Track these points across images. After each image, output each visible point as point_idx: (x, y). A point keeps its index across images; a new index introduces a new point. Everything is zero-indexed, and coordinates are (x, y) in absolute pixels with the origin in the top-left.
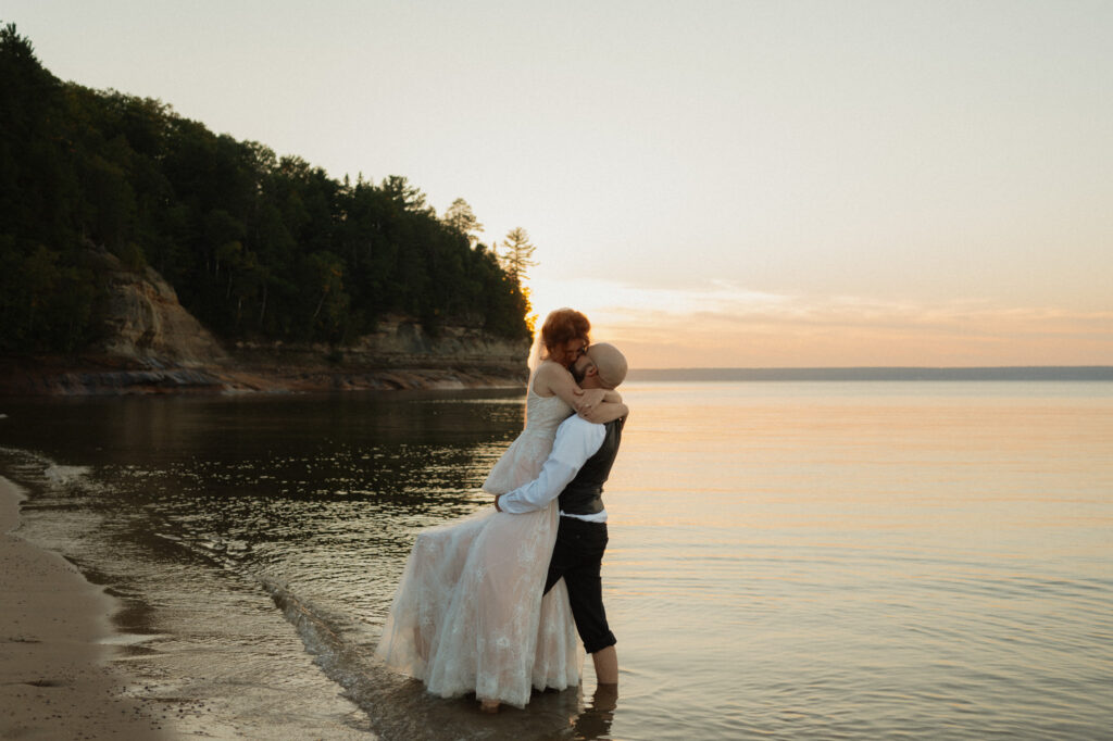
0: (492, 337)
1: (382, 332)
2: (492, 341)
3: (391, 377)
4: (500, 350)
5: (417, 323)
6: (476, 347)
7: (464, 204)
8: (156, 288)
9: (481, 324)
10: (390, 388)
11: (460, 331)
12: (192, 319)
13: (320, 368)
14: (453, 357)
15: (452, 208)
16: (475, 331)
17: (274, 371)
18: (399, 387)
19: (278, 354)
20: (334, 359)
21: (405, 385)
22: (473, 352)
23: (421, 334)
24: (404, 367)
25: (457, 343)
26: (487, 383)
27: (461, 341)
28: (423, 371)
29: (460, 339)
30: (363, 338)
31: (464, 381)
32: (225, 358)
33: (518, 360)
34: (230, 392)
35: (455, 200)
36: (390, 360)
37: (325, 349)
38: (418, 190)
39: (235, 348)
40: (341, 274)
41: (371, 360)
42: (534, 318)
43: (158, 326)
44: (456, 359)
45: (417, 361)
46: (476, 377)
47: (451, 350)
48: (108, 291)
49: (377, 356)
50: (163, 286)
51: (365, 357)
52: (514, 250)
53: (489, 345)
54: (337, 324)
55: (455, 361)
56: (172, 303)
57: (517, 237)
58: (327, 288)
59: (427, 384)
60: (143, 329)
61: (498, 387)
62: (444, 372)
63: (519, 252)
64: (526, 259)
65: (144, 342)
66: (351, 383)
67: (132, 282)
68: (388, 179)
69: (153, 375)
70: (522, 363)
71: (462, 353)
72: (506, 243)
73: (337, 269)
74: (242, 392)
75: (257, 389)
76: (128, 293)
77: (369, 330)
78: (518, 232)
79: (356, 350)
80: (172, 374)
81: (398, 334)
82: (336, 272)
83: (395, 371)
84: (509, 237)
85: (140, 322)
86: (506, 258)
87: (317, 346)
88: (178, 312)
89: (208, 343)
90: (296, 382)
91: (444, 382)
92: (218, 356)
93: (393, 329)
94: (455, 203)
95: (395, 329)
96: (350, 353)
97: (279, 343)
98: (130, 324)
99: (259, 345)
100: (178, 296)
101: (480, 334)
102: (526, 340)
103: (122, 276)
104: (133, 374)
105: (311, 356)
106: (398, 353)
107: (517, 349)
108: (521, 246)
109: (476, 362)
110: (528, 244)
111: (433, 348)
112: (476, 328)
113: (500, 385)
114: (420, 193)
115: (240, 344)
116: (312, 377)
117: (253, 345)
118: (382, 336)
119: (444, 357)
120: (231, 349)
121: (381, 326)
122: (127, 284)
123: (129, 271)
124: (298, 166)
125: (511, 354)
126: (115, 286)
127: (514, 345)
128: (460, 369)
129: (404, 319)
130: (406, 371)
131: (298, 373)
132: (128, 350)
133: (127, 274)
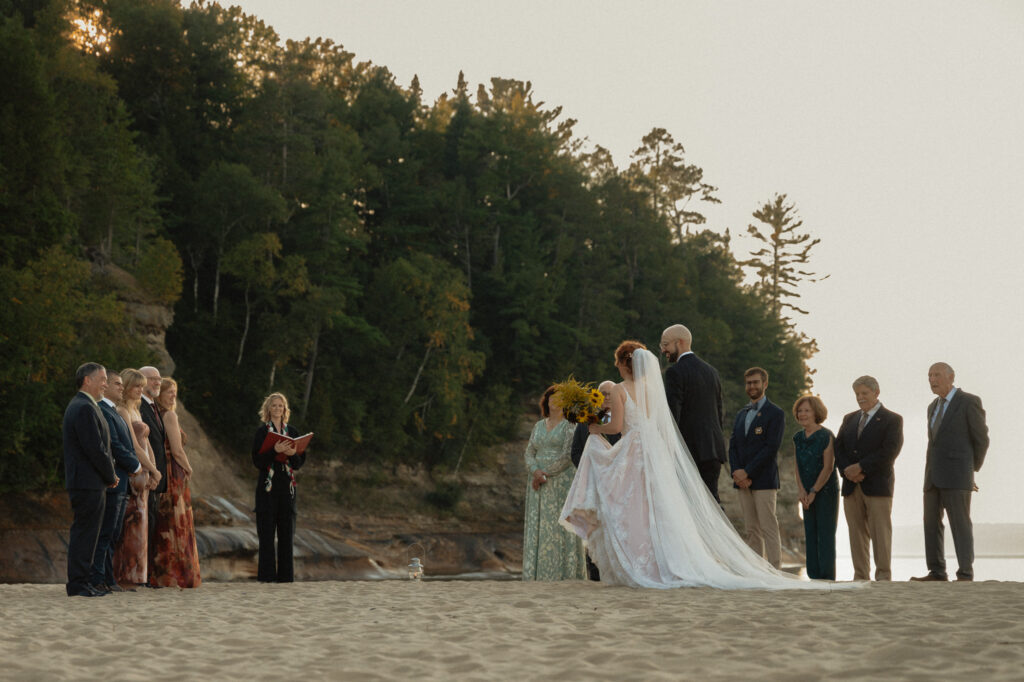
7: (669, 140)
15: (639, 151)
30: (493, 452)
35: (647, 132)
37: (416, 476)
38: (558, 111)
40: (467, 307)
41: (505, 503)
52: (768, 245)
54: (453, 422)
57: (774, 214)
58: (438, 337)
63: (780, 251)
64: (798, 267)
68: (489, 87)
72: (752, 229)
73: (457, 295)
77: (505, 433)
78: (779, 202)
82: (459, 302)
84: (758, 215)
86: (752, 263)
87: (404, 470)
94: (646, 139)
96: (466, 485)
97: (334, 464)
105: (394, 493)
108: (782, 236)
110: (798, 232)
114: (562, 118)
116: (418, 542)
122: (156, 333)
124: (326, 62)
133: (156, 310)
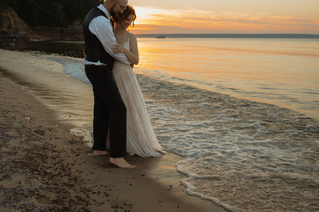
3: (77, 36)
8: (11, 12)
10: (77, 39)
12: (22, 21)
13: (58, 34)
17: (45, 35)
18: (79, 39)
19: (46, 30)
20: (62, 32)
21: (81, 38)
32: (32, 31)
34: (31, 40)
36: (78, 32)
37: (59, 29)
39: (35, 28)
43: (12, 23)
49: (74, 31)
50: (13, 12)
51: (70, 31)
56: (16, 17)
60: (9, 24)
65: (9, 27)
66: (66, 38)
67: (4, 12)
69: (12, 36)
74: (35, 40)
75: (39, 39)
76: (3, 15)
77: (71, 23)
79: (68, 29)
80: (17, 36)
81: (79, 25)
83: (78, 34)
85: (7, 22)
87: (57, 28)
88: (18, 19)
89: (27, 27)
92: (30, 31)
96: (66, 30)
98: (5, 23)
99: (41, 28)
100: (18, 15)
104: (7, 35)
105: (55, 31)
106: (80, 30)
116: (56, 36)
117: (39, 28)
118: (75, 25)
120: (33, 29)
121: (75, 23)
123: (3, 9)
129: (80, 21)
130: (81, 35)
131: (52, 35)
132: (5, 29)
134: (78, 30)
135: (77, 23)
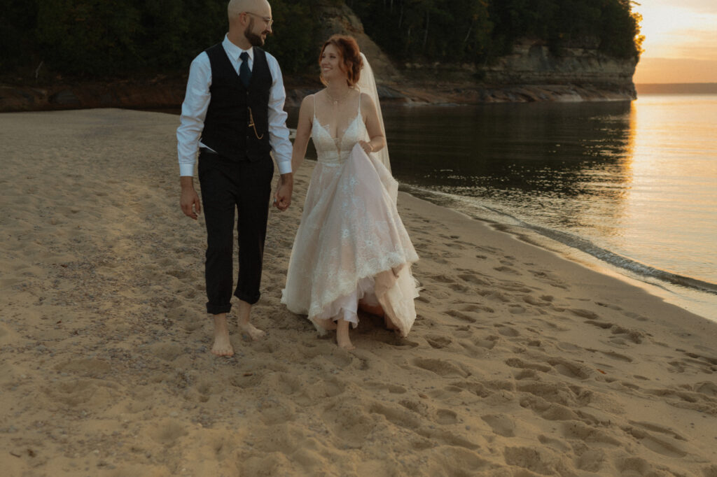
0: (605, 57)
1: (517, 53)
2: (605, 61)
3: (524, 91)
4: (611, 68)
5: (544, 45)
6: (591, 64)
8: (349, 20)
9: (597, 45)
10: (524, 101)
11: (579, 52)
12: (373, 44)
13: (468, 84)
14: (573, 73)
16: (592, 52)
17: (435, 87)
18: (530, 100)
19: (436, 72)
20: (479, 77)
21: (536, 98)
22: (589, 70)
23: (547, 55)
24: (534, 83)
25: (576, 62)
26: (601, 97)
27: (580, 61)
28: (549, 87)
29: (579, 59)
30: (502, 59)
31: (582, 95)
32: (397, 76)
33: (625, 77)
34: (410, 104)
36: (522, 77)
37: (471, 68)
39: (406, 68)
40: (487, 5)
41: (506, 77)
42: (641, 39)
44: (575, 76)
45: (542, 78)
46: (591, 91)
47: (571, 68)
48: (320, 22)
49: (511, 74)
50: (354, 18)
51: (502, 74)
53: (602, 64)
54: (482, 47)
55: (574, 78)
56: (360, 33)
58: (476, 17)
59: (553, 97)
61: (609, 100)
62: (567, 87)
66: (493, 96)
67: (336, 15)
70: (628, 78)
71: (580, 70)
73: (484, 1)
74: (419, 104)
75: (427, 102)
76: (334, 24)
77: (507, 52)
79: (495, 69)
81: (530, 55)
82: (483, 3)
83: (527, 86)
87: (466, 66)
88: (364, 39)
89: (386, 64)
90: (452, 96)
91: (566, 96)
92: (393, 75)
93: (525, 51)
95: (527, 51)
96: (491, 71)
97: (437, 63)
99: (422, 66)
100: (364, 27)
101: (595, 54)
102: (633, 59)
103: (330, 10)
105: (461, 74)
106: (529, 71)
107: (625, 66)
109: (590, 79)
111: (557, 67)
112: (593, 48)
113: (610, 98)
115: (408, 65)
116: (463, 91)
117: (418, 66)
118: (517, 57)
119: (565, 74)
120: (402, 69)
121: (516, 49)
122: (333, 17)
123: (334, 7)
125: (620, 71)
126: (325, 19)
127: (623, 64)
128: (578, 85)
129: (534, 42)
130: (535, 87)
131: (452, 89)
133: (333, 9)
134: (523, 72)
135: (523, 51)
